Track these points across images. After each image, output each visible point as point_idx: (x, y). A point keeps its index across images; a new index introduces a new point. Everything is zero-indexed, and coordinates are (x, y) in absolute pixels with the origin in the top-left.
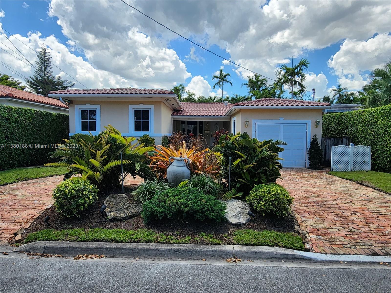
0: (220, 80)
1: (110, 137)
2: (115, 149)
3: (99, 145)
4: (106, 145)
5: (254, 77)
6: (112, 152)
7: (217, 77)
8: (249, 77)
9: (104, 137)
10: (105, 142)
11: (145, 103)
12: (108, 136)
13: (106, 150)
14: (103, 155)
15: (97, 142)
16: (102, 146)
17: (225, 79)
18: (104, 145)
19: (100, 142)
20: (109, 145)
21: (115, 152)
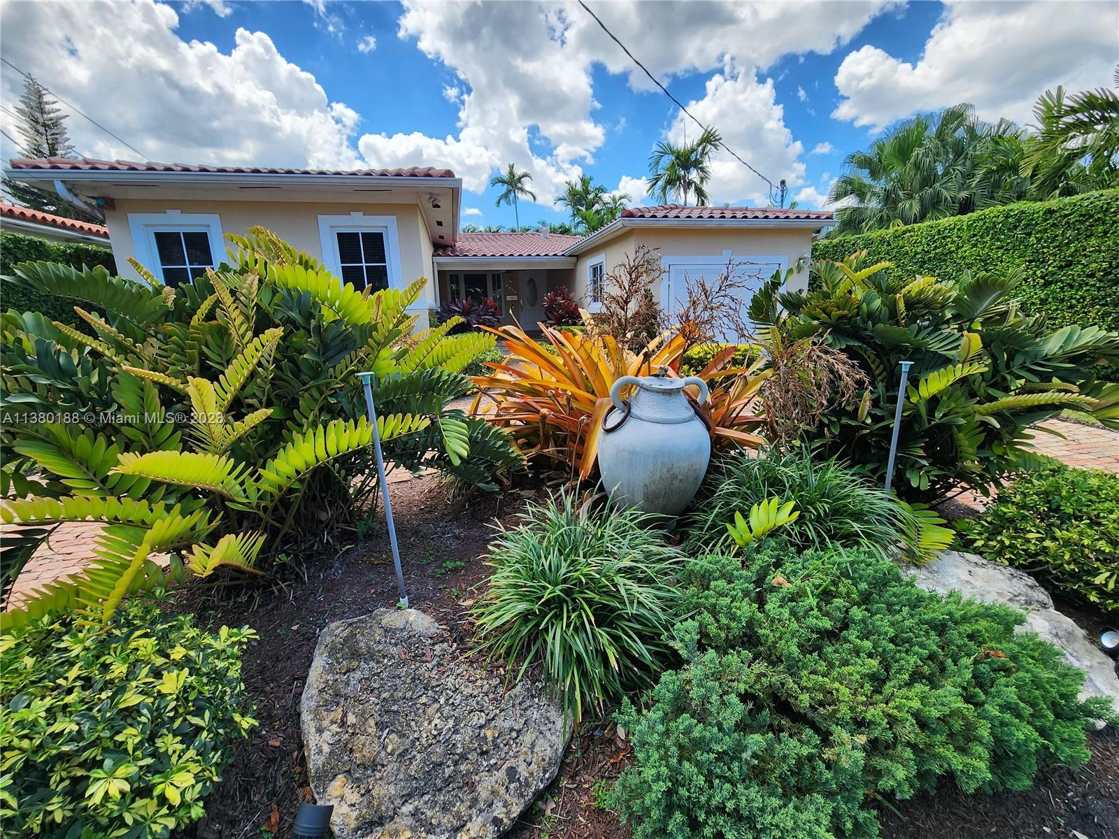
0: (510, 187)
1: (275, 292)
2: (317, 354)
3: (209, 337)
4: (256, 334)
5: (579, 183)
6: (297, 372)
7: (503, 182)
8: (569, 184)
9: (233, 293)
10: (247, 318)
11: (368, 209)
12: (261, 281)
13: (259, 364)
14: (248, 391)
15: (195, 321)
16: (229, 342)
17: (519, 185)
18: (243, 336)
19: (210, 316)
20: (280, 332)
21: (317, 372)
